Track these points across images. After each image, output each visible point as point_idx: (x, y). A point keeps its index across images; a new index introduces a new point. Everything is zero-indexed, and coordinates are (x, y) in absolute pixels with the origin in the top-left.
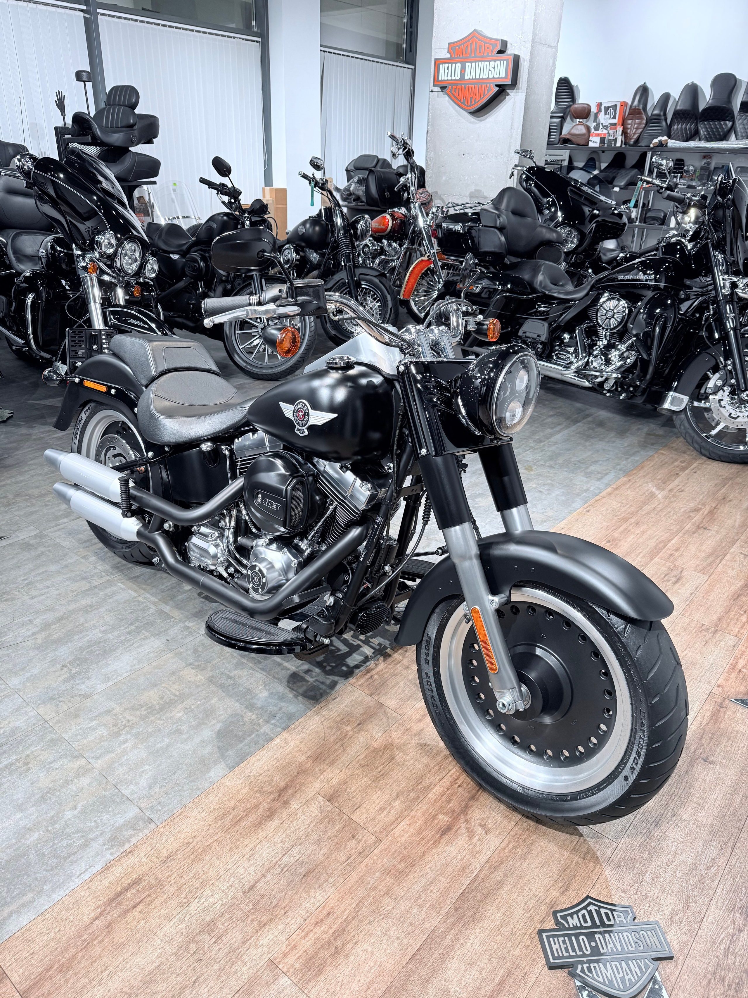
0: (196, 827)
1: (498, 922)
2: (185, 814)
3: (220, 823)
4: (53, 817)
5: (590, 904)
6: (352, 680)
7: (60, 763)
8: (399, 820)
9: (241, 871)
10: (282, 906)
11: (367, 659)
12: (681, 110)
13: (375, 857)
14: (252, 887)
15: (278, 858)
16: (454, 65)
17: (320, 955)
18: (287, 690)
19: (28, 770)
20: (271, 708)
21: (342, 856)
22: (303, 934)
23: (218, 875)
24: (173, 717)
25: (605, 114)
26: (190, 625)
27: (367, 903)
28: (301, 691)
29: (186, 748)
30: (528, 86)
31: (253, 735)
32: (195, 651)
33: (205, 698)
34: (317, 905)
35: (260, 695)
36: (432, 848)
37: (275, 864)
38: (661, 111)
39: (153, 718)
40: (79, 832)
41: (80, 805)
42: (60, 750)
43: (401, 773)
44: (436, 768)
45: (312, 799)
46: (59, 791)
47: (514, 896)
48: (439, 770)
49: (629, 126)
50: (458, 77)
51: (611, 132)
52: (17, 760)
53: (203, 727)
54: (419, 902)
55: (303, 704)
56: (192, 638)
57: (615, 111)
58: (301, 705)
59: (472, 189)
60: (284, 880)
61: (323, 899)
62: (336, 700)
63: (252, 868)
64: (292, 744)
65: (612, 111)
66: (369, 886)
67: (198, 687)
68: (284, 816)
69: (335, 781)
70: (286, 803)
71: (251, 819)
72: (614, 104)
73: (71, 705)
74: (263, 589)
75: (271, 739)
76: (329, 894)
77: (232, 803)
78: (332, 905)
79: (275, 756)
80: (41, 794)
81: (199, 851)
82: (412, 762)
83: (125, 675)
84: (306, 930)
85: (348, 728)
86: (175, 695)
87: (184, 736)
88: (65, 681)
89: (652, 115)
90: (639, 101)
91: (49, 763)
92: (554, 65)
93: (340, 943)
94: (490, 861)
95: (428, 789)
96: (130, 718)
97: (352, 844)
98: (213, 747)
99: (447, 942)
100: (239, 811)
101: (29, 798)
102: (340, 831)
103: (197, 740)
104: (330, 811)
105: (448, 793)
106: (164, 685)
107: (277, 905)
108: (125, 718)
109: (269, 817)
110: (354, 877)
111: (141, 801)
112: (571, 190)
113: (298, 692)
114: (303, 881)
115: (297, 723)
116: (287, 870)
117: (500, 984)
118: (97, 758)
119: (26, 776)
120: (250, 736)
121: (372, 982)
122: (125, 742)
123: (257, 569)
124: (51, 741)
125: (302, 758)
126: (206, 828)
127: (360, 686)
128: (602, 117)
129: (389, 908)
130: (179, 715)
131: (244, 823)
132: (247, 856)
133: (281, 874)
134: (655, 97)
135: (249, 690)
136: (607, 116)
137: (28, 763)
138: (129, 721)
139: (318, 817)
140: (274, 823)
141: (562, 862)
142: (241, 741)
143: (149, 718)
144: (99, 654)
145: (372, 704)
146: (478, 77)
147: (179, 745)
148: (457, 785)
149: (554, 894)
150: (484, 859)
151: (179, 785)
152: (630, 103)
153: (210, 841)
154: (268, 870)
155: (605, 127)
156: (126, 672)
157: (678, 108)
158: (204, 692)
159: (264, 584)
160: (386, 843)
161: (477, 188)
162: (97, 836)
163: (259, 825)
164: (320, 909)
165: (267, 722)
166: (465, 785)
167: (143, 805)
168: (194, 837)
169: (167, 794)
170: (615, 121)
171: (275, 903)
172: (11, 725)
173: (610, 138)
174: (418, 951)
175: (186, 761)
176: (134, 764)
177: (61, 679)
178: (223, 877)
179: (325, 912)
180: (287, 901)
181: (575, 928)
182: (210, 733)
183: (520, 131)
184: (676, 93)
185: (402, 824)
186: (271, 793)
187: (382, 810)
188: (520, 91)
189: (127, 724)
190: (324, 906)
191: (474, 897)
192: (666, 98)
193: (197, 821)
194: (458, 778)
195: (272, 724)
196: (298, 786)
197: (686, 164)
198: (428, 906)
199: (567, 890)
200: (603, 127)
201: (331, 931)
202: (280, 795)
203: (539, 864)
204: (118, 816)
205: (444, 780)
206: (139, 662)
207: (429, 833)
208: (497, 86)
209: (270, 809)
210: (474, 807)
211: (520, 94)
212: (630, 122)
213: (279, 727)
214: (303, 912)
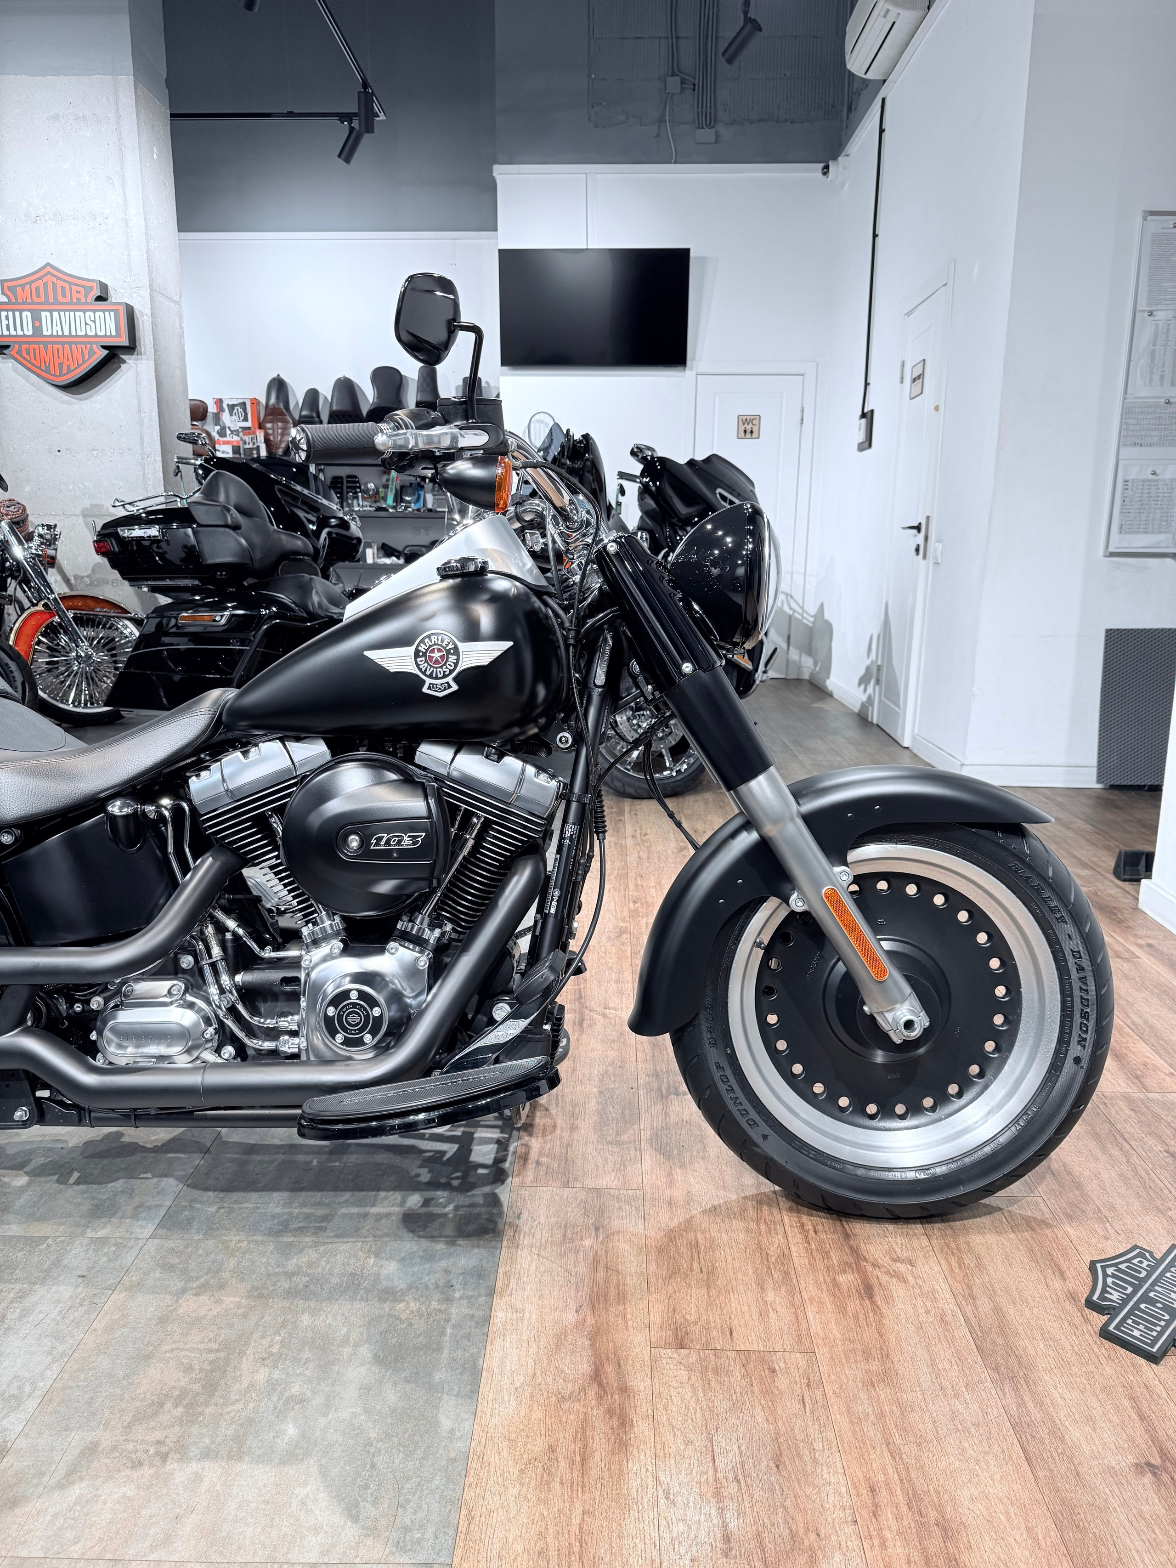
0: (523, 1519)
1: (1052, 1354)
2: (476, 1513)
3: (557, 1487)
5: (1104, 1268)
6: (512, 1181)
8: (801, 1315)
9: (681, 1527)
10: (802, 1531)
11: (503, 1145)
12: (339, 411)
13: (833, 1377)
14: (727, 1539)
15: (711, 1472)
16: (17, 314)
17: (932, 1550)
18: (425, 1243)
20: (430, 1280)
21: (791, 1405)
22: (876, 1542)
23: (652, 1561)
24: (251, 1385)
25: (231, 415)
26: (101, 1233)
27: (897, 1439)
28: (449, 1230)
29: (345, 1414)
30: (156, 351)
31: (449, 1331)
32: (168, 1268)
33: (283, 1325)
34: (843, 1490)
35: (384, 1272)
36: (880, 1321)
37: (717, 1480)
38: (311, 410)
39: (211, 1409)
43: (729, 1258)
44: (763, 1227)
45: (654, 1361)
47: (1028, 1313)
48: (769, 1228)
49: (270, 432)
50: (30, 333)
51: (246, 438)
53: (336, 1368)
54: (950, 1392)
55: (478, 1246)
56: (134, 1252)
57: (245, 410)
58: (476, 1251)
59: (87, 503)
60: (758, 1494)
61: (841, 1478)
62: (525, 1216)
63: (692, 1511)
64: (530, 1307)
65: (240, 410)
66: (872, 1417)
67: (245, 1316)
68: (644, 1408)
69: (656, 1318)
70: (624, 1389)
71: (600, 1446)
72: (242, 401)
74: (374, 1033)
75: (487, 1319)
76: (839, 1465)
77: (539, 1445)
78: (861, 1476)
79: (525, 1337)
81: (576, 1549)
82: (724, 1236)
83: (51, 1374)
84: (874, 1533)
85: (587, 1243)
86: (210, 1351)
87: (318, 1400)
89: (301, 417)
90: (278, 398)
92: (181, 327)
93: (933, 1514)
94: (956, 1292)
95: (785, 1256)
96: (157, 1435)
97: (782, 1382)
98: (395, 1384)
99: (1036, 1414)
100: (567, 1447)
102: (747, 1375)
103: (350, 1392)
104: (701, 1360)
105: (813, 1246)
106: (166, 1347)
107: (793, 1535)
108: (144, 1441)
109: (623, 1424)
110: (840, 1418)
111: (363, 1550)
112: (280, 490)
113: (448, 1237)
114: (785, 1474)
115: (500, 1276)
116: (745, 1477)
117: (1142, 1417)
118: (165, 1543)
120: (443, 1333)
121: (1029, 1530)
122: (197, 1479)
123: (354, 995)
125: (570, 1317)
126: (542, 1508)
127: (536, 1180)
128: (226, 417)
129: (930, 1425)
130: (262, 1376)
131: (597, 1458)
132: (662, 1501)
133: (744, 1489)
134: (297, 395)
135: (353, 1275)
136: (234, 417)
138: (159, 1443)
139: (694, 1378)
140: (642, 1428)
141: (1021, 1248)
142: (439, 1349)
143: (201, 1413)
145: (582, 1195)
146: (66, 333)
147: (323, 1421)
148: (811, 1232)
149: (1056, 1284)
150: (949, 1296)
151: (408, 1479)
152: (263, 401)
153: (576, 1521)
154: (718, 1496)
155: (235, 432)
156: (48, 1368)
157: (335, 408)
158: (267, 1318)
159: (379, 1020)
160: (822, 1353)
161: (94, 502)
163: (622, 1445)
164: (853, 1492)
165: (448, 1300)
166: (820, 1227)
167: (376, 1555)
168: (542, 1536)
169: (400, 1506)
170: (249, 424)
171: (786, 1533)
173: (247, 446)
174: (1024, 1449)
175: (373, 1435)
176: (266, 1502)
178: (665, 1558)
179: (864, 1492)
180: (799, 1518)
181: (1125, 1302)
182: (362, 1369)
183: (155, 414)
184: (326, 391)
185: (810, 1316)
186: (583, 1389)
187: (763, 1315)
188: (143, 357)
189: (164, 1449)
190: (854, 1484)
191: (994, 1343)
192: (313, 396)
193: (514, 1509)
194: (803, 1225)
195: (461, 1298)
196: (611, 1356)
197: (361, 481)
198: (964, 1389)
199: (1062, 1273)
200: (232, 432)
201: (904, 1509)
202: (600, 1384)
203: (1003, 1263)
205: (790, 1235)
206: (57, 1337)
207: (853, 1305)
208: (104, 347)
209: (610, 1412)
210: (862, 1245)
211: (144, 362)
212: (269, 425)
213: (480, 1295)
214: (839, 1514)
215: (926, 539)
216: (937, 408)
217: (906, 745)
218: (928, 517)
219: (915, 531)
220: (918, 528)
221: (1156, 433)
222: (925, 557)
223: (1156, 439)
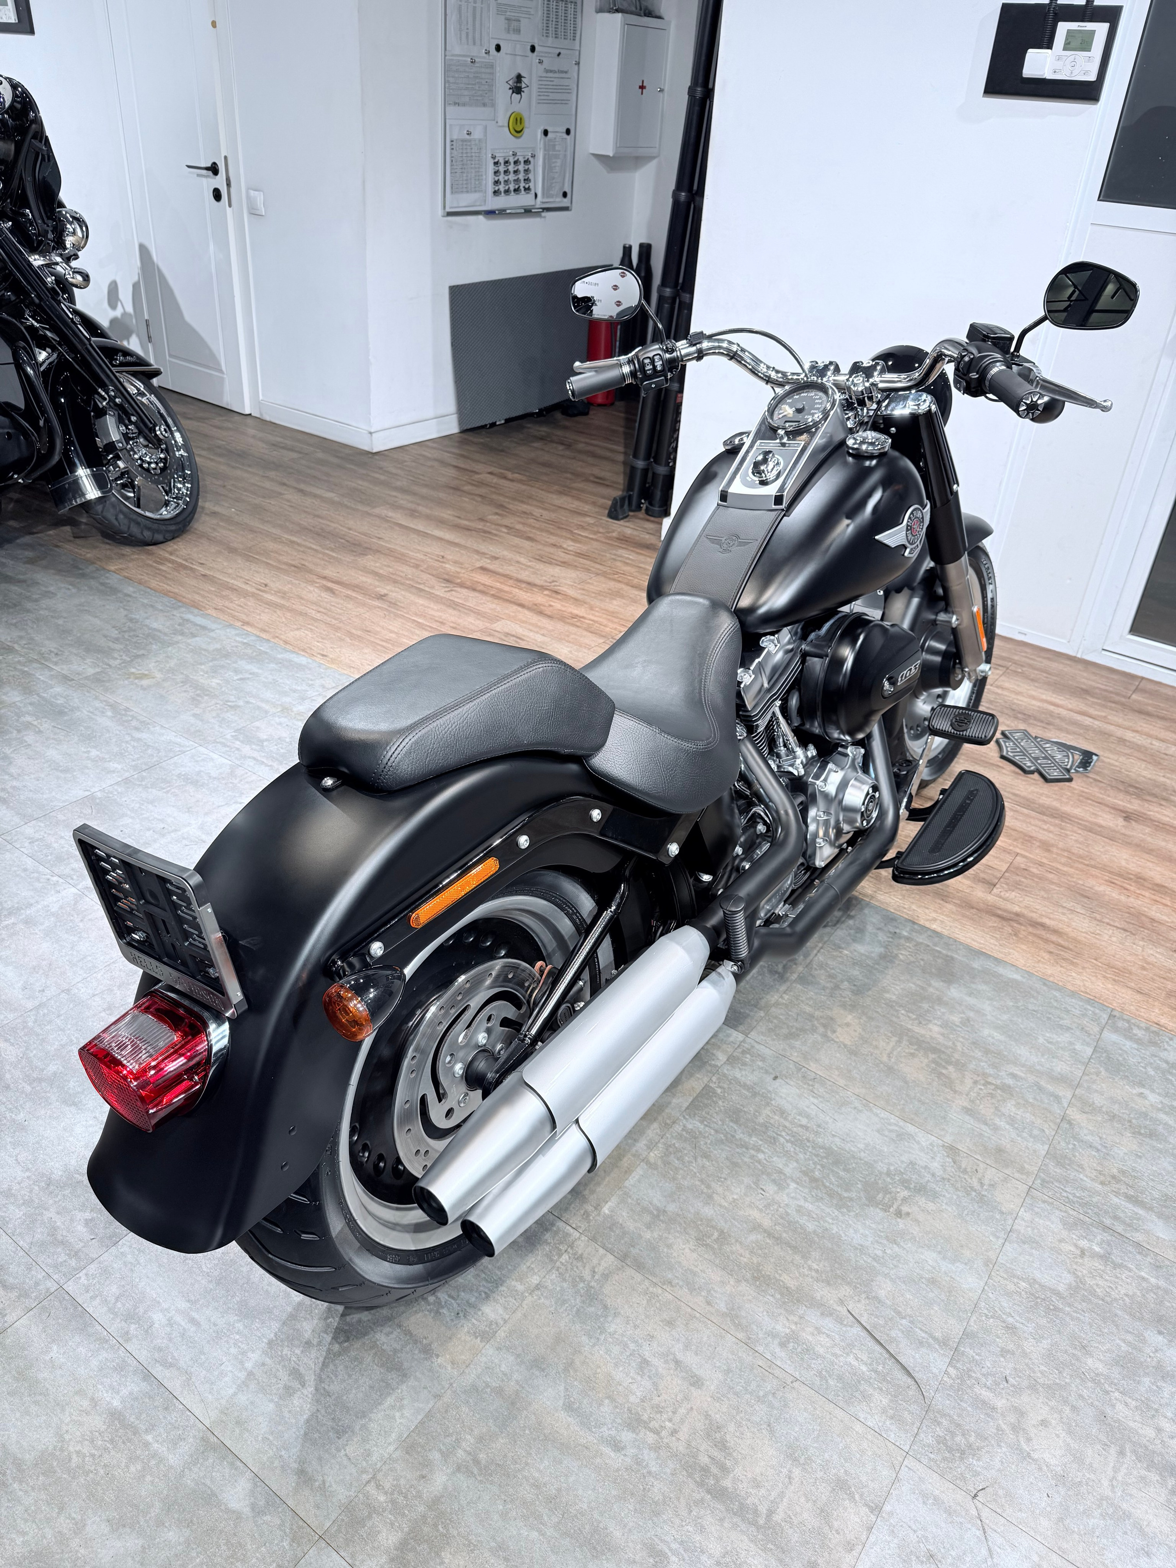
0: (1093, 979)
1: (1051, 799)
2: (1083, 989)
3: (1075, 961)
4: (1166, 1113)
5: (1008, 755)
7: (1089, 1138)
10: (1128, 910)
14: (1125, 930)
19: (1123, 1172)
20: (884, 938)
21: (1050, 876)
22: (1141, 897)
24: (943, 1035)
27: (1086, 862)
29: (990, 1008)
31: (938, 949)
34: (1109, 889)
35: (862, 953)
39: (956, 1055)
40: (1167, 1079)
41: (1134, 1092)
42: (1071, 1146)
45: (1000, 898)
46: (1130, 1121)
52: (1117, 1194)
54: (1063, 835)
55: (862, 909)
60: (1102, 911)
61: (1102, 886)
63: (1106, 931)
64: (934, 915)
66: (1069, 860)
67: (872, 1019)
68: (1034, 915)
70: (1017, 914)
71: (1054, 938)
73: (982, 1166)
75: (936, 933)
76: (1094, 883)
77: (1047, 956)
78: (1103, 881)
79: (960, 927)
80: (1147, 1140)
83: (885, 1115)
84: (1136, 894)
86: (900, 1042)
87: (971, 1014)
88: (934, 1196)
91: (1098, 1150)
93: (1131, 876)
96: (969, 1082)
97: (1034, 871)
98: (973, 983)
99: (1087, 824)
100: (1051, 947)
101: (1160, 1151)
102: (1026, 878)
103: (971, 1001)
104: (1007, 884)
106: (885, 1058)
107: (1130, 914)
108: (971, 1089)
109: (1042, 926)
110: (1065, 869)
111: (1091, 1032)
114: (1094, 899)
115: (898, 913)
116: (1091, 909)
118: (1058, 1099)
119: (1134, 1170)
120: (939, 952)
122: (1014, 1076)
124: (1059, 1164)
129: (1081, 850)
130: (936, 1029)
133: (1098, 913)
135: (857, 965)
137: (1114, 1177)
138: (976, 1082)
139: (1019, 892)
140: (1048, 922)
142: (952, 958)
143: (958, 1060)
144: (846, 1170)
147: (990, 1017)
149: (1004, 771)
151: (1050, 1004)
154: (1100, 921)
156: (877, 1115)
158: (879, 1010)
160: (1018, 851)
162: (1161, 1059)
163: (1055, 932)
164: (1111, 888)
165: (910, 939)
167: (1096, 1029)
168: (1104, 977)
169: (1068, 1011)
171: (1128, 915)
172: (1065, 1234)
174: (1104, 837)
176: (1043, 1055)
177: (931, 1206)
179: (1112, 885)
180: (1120, 907)
182: (952, 990)
186: (1011, 926)
189: (983, 1082)
190: (1107, 885)
195: (911, 934)
196: (989, 908)
198: (1063, 831)
201: (1125, 881)
202: (1010, 920)
204: (1124, 1048)
209: (1032, 926)
213: (912, 927)
214: (1121, 897)
215: (229, 185)
216: (214, 24)
217: (247, 412)
218: (226, 158)
219: (210, 173)
220: (214, 169)
221: (466, 93)
222: (230, 206)
223: (467, 99)
